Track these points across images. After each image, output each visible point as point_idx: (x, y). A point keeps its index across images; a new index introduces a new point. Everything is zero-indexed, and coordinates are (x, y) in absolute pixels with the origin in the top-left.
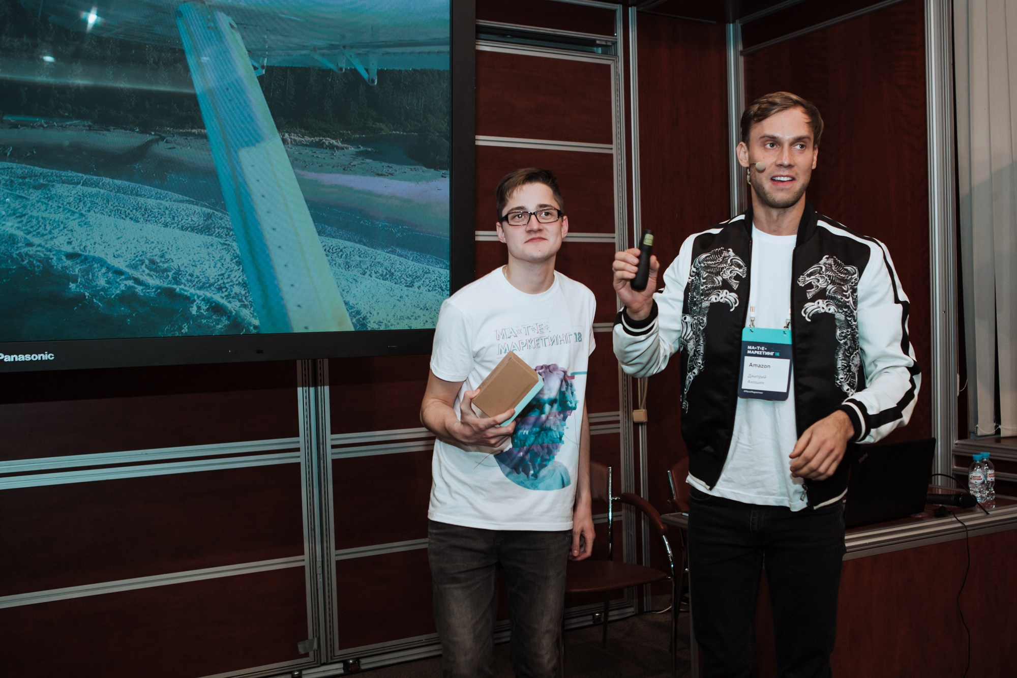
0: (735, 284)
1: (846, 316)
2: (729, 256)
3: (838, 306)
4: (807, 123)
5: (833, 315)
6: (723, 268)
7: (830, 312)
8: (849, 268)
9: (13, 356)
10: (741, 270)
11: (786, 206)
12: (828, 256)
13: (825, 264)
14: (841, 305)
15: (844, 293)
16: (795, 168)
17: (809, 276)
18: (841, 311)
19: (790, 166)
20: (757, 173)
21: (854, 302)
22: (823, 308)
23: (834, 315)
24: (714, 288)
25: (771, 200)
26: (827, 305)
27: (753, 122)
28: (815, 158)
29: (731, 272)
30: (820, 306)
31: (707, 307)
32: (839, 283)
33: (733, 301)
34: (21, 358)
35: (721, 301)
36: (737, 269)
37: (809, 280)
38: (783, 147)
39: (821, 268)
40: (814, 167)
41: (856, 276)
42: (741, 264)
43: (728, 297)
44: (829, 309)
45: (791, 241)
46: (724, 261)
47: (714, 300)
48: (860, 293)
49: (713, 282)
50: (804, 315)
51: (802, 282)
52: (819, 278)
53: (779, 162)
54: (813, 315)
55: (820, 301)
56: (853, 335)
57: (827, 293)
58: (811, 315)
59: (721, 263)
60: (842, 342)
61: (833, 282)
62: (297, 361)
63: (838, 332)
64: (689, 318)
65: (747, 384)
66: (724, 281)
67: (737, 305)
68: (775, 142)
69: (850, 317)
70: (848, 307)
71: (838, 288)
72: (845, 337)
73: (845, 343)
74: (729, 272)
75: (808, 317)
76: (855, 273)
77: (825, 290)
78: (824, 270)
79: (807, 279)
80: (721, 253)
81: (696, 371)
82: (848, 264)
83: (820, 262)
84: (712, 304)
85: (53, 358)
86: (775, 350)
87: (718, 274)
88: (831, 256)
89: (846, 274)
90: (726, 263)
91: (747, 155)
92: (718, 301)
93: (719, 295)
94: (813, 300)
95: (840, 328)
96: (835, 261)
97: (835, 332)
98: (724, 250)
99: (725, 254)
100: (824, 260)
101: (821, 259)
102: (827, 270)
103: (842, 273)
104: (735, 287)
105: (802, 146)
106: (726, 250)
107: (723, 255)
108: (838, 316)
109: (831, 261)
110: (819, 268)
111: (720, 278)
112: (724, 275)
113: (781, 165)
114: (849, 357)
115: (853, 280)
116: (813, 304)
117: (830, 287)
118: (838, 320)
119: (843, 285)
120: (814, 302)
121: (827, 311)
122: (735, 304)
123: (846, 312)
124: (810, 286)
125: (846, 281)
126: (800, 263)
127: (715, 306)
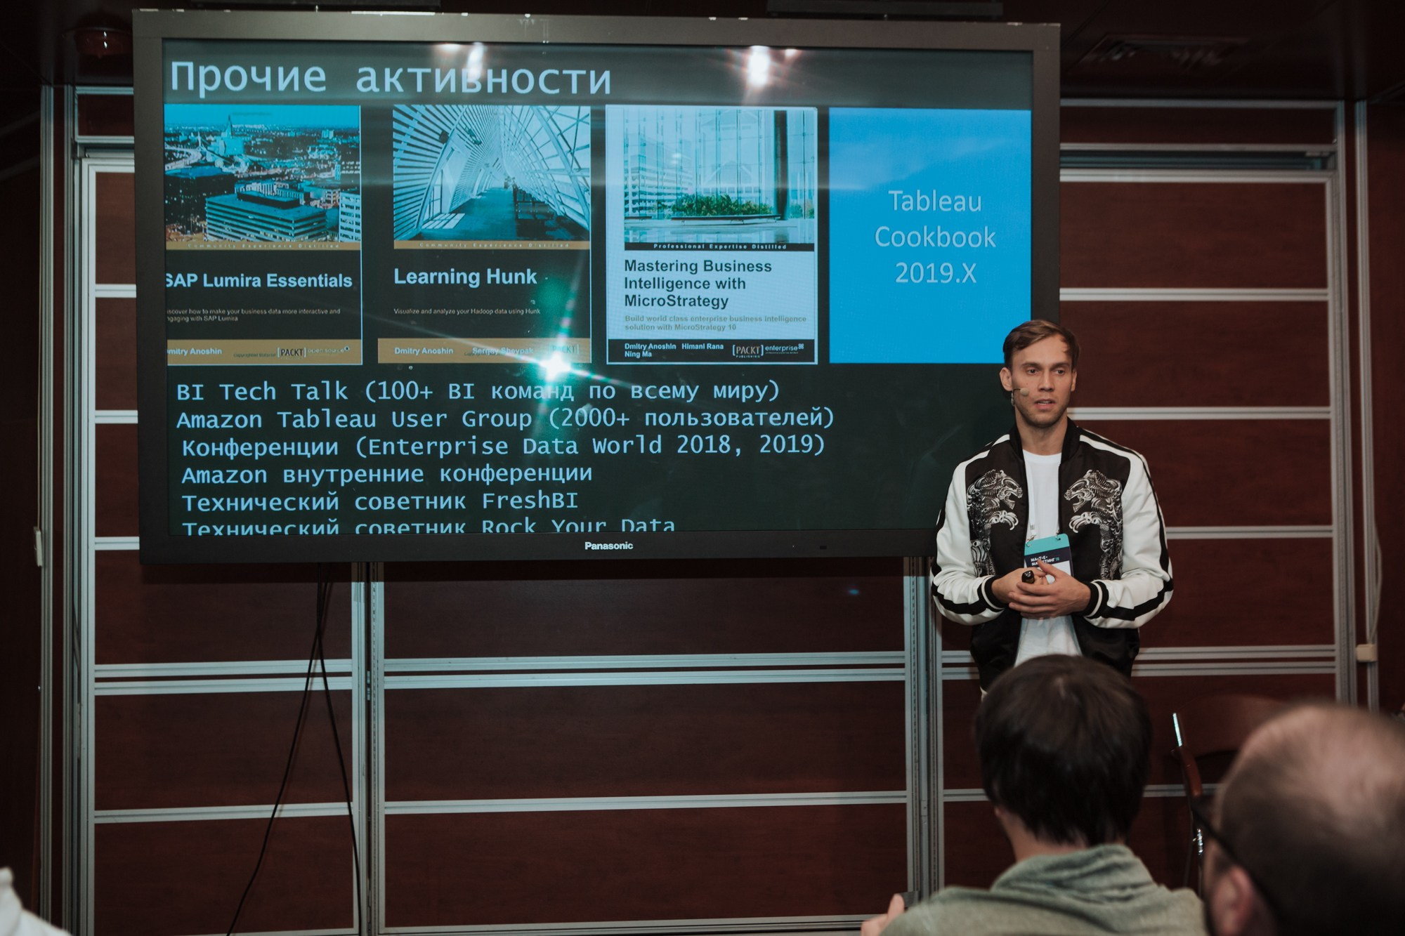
0: (1011, 504)
1: (1110, 527)
2: (1002, 478)
3: (1103, 518)
4: (1065, 352)
5: (1097, 526)
6: (998, 490)
7: (1096, 523)
8: (1112, 482)
9: (598, 545)
10: (1015, 491)
11: (1048, 426)
12: (1090, 471)
13: (1089, 478)
14: (1105, 517)
15: (1108, 506)
16: (1055, 393)
17: (1075, 490)
18: (1105, 522)
19: (1051, 390)
20: (1021, 397)
21: (1117, 514)
22: (1089, 520)
23: (1099, 526)
24: (993, 510)
25: (1034, 420)
26: (1092, 517)
27: (1015, 349)
28: (1074, 381)
29: (1005, 493)
30: (1086, 518)
31: (989, 529)
32: (1102, 495)
33: (1012, 520)
34: (605, 547)
35: (1002, 521)
36: (1011, 489)
37: (1074, 494)
38: (1044, 372)
39: (1086, 482)
40: (1073, 389)
41: (1118, 489)
42: (1015, 484)
43: (1007, 517)
44: (1095, 521)
45: (1056, 459)
46: (998, 483)
47: (994, 522)
48: (1124, 504)
49: (991, 504)
50: (1071, 528)
51: (1068, 496)
52: (1084, 492)
53: (1041, 387)
54: (1080, 526)
55: (1086, 513)
56: (1115, 544)
57: (1092, 505)
58: (1077, 527)
59: (996, 485)
60: (1106, 551)
61: (1097, 496)
62: (905, 558)
63: (1103, 542)
64: (978, 543)
66: (1002, 502)
67: (1016, 524)
68: (1035, 368)
69: (1113, 528)
70: (1112, 519)
71: (1101, 501)
72: (1109, 546)
73: (1108, 552)
74: (1003, 493)
75: (1076, 529)
76: (1117, 486)
77: (1090, 502)
78: (1088, 484)
79: (1073, 493)
80: (993, 475)
82: (1110, 478)
83: (1084, 477)
84: (993, 525)
85: (632, 548)
87: (995, 496)
88: (1094, 471)
89: (1109, 487)
90: (1000, 484)
91: (1010, 379)
92: (998, 522)
93: (998, 516)
94: (1079, 513)
95: (1105, 538)
96: (1098, 475)
97: (1100, 542)
98: (996, 472)
99: (998, 476)
100: (1088, 474)
101: (1085, 473)
102: (1091, 484)
103: (1105, 486)
104: (1012, 507)
105: (1061, 372)
106: (998, 471)
107: (996, 478)
108: (1102, 527)
109: (1094, 475)
110: (1083, 483)
111: (997, 500)
112: (1001, 497)
113: (1042, 390)
114: (1110, 564)
115: (1116, 494)
116: (1079, 517)
117: (1094, 500)
118: (1103, 530)
119: (1107, 498)
120: (1080, 515)
121: (1093, 522)
122: (1015, 523)
123: (1110, 523)
124: (1076, 500)
125: (1108, 494)
126: (1066, 478)
127: (996, 527)
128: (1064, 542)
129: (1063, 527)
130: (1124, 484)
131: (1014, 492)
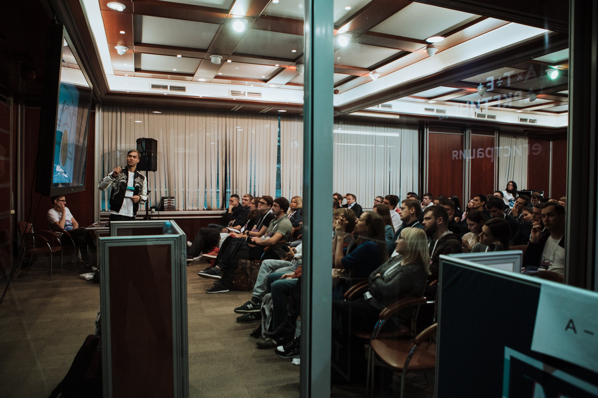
0: (125, 179)
2: (123, 174)
3: (140, 185)
8: (141, 179)
15: (141, 183)
16: (133, 161)
21: (142, 185)
24: (121, 179)
26: (138, 185)
31: (120, 182)
32: (140, 181)
33: (125, 182)
37: (136, 180)
39: (138, 179)
45: (134, 174)
48: (143, 183)
51: (135, 180)
53: (131, 159)
56: (141, 189)
63: (139, 189)
65: (126, 195)
75: (136, 186)
77: (138, 182)
81: (117, 193)
86: (131, 190)
87: (122, 177)
94: (137, 183)
100: (139, 177)
115: (142, 181)
118: (140, 187)
124: (136, 181)
126: (135, 177)
127: (122, 182)
128: (134, 189)
129: (134, 186)
130: (144, 180)
131: (126, 177)
